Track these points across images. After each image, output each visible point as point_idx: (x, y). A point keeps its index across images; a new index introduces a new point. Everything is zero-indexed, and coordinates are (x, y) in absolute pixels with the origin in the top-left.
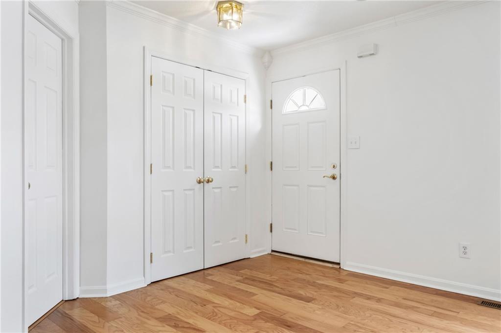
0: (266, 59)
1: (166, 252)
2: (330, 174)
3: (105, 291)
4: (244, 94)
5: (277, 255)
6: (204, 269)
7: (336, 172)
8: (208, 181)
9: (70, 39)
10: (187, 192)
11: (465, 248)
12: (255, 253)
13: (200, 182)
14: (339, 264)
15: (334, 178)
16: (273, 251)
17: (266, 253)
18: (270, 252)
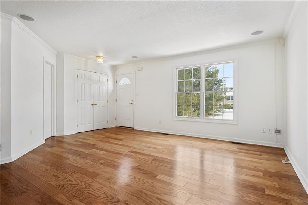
0: (115, 68)
1: (82, 125)
2: (131, 103)
3: (64, 134)
4: (107, 79)
5: (118, 127)
6: (94, 130)
7: (133, 102)
8: (95, 105)
9: (54, 66)
10: (89, 108)
11: (160, 121)
12: (111, 126)
13: (92, 105)
14: (133, 128)
15: (132, 104)
16: (117, 126)
17: (114, 126)
18: (115, 126)
